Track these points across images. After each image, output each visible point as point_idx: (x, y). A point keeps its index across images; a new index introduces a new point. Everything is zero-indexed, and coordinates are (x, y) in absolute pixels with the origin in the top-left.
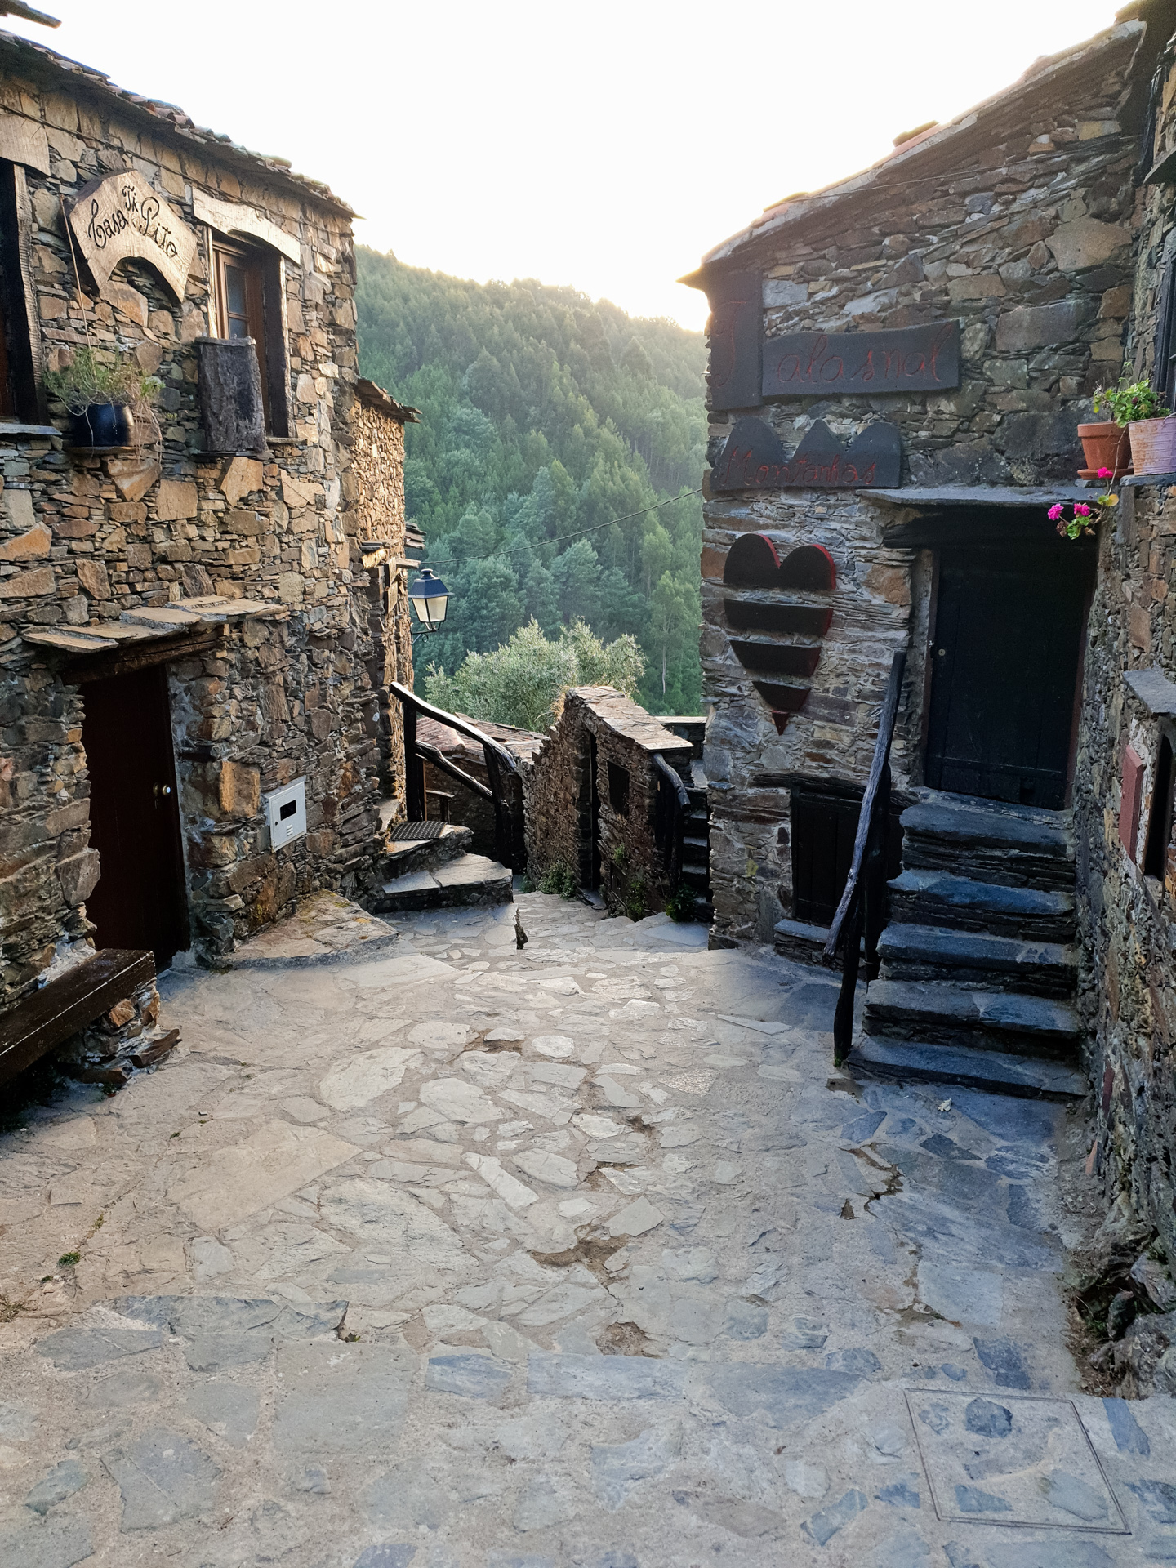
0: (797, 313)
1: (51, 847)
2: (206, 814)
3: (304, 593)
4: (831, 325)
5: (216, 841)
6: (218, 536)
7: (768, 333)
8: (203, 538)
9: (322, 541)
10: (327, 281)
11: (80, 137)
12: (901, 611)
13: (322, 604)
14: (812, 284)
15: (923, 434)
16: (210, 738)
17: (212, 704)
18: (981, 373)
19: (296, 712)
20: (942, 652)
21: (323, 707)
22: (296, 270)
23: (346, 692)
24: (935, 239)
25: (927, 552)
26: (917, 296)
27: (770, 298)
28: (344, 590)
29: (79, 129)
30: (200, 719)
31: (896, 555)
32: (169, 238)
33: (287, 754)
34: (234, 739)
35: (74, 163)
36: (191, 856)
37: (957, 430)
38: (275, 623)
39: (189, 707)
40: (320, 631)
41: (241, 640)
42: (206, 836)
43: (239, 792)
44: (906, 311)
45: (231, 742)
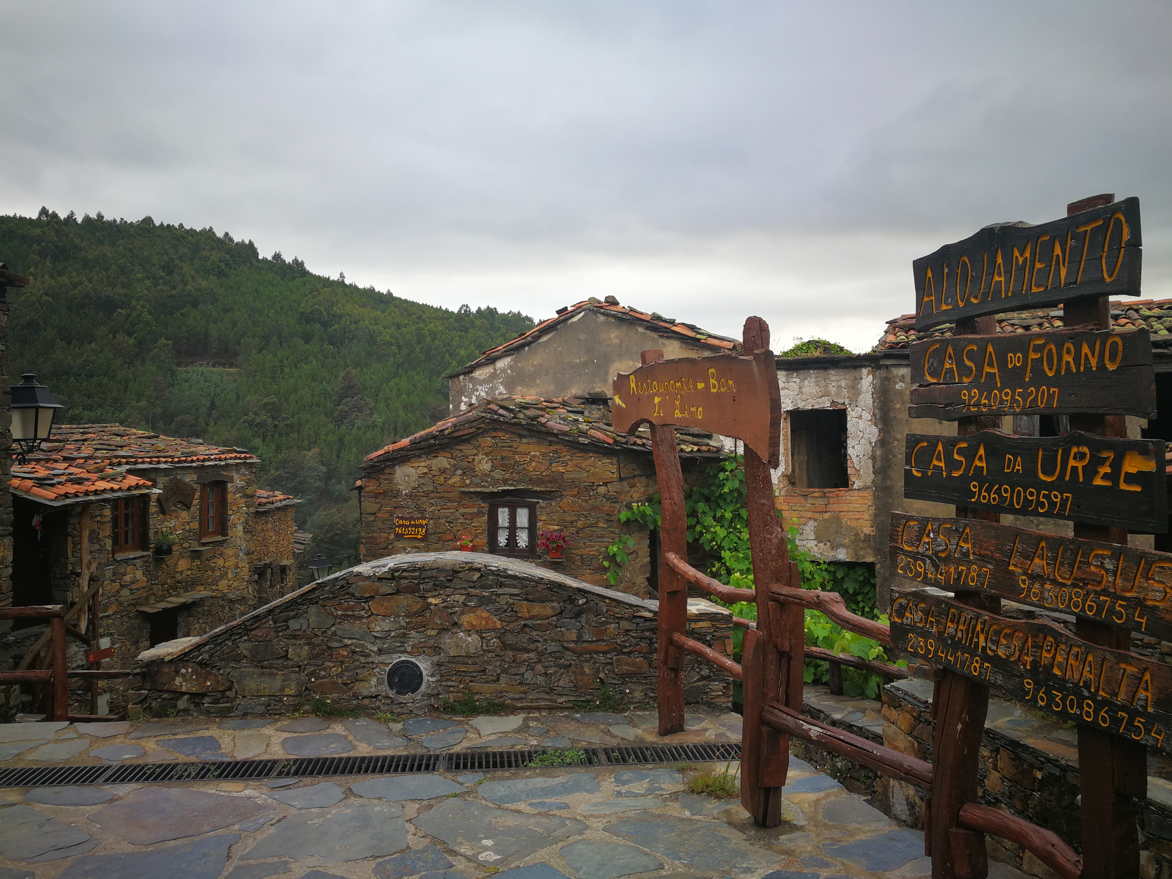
3: (228, 586)
6: (197, 573)
8: (192, 574)
9: (237, 567)
10: (244, 483)
13: (236, 589)
17: (191, 625)
22: (232, 484)
28: (245, 583)
32: (188, 492)
38: (216, 598)
40: (234, 598)
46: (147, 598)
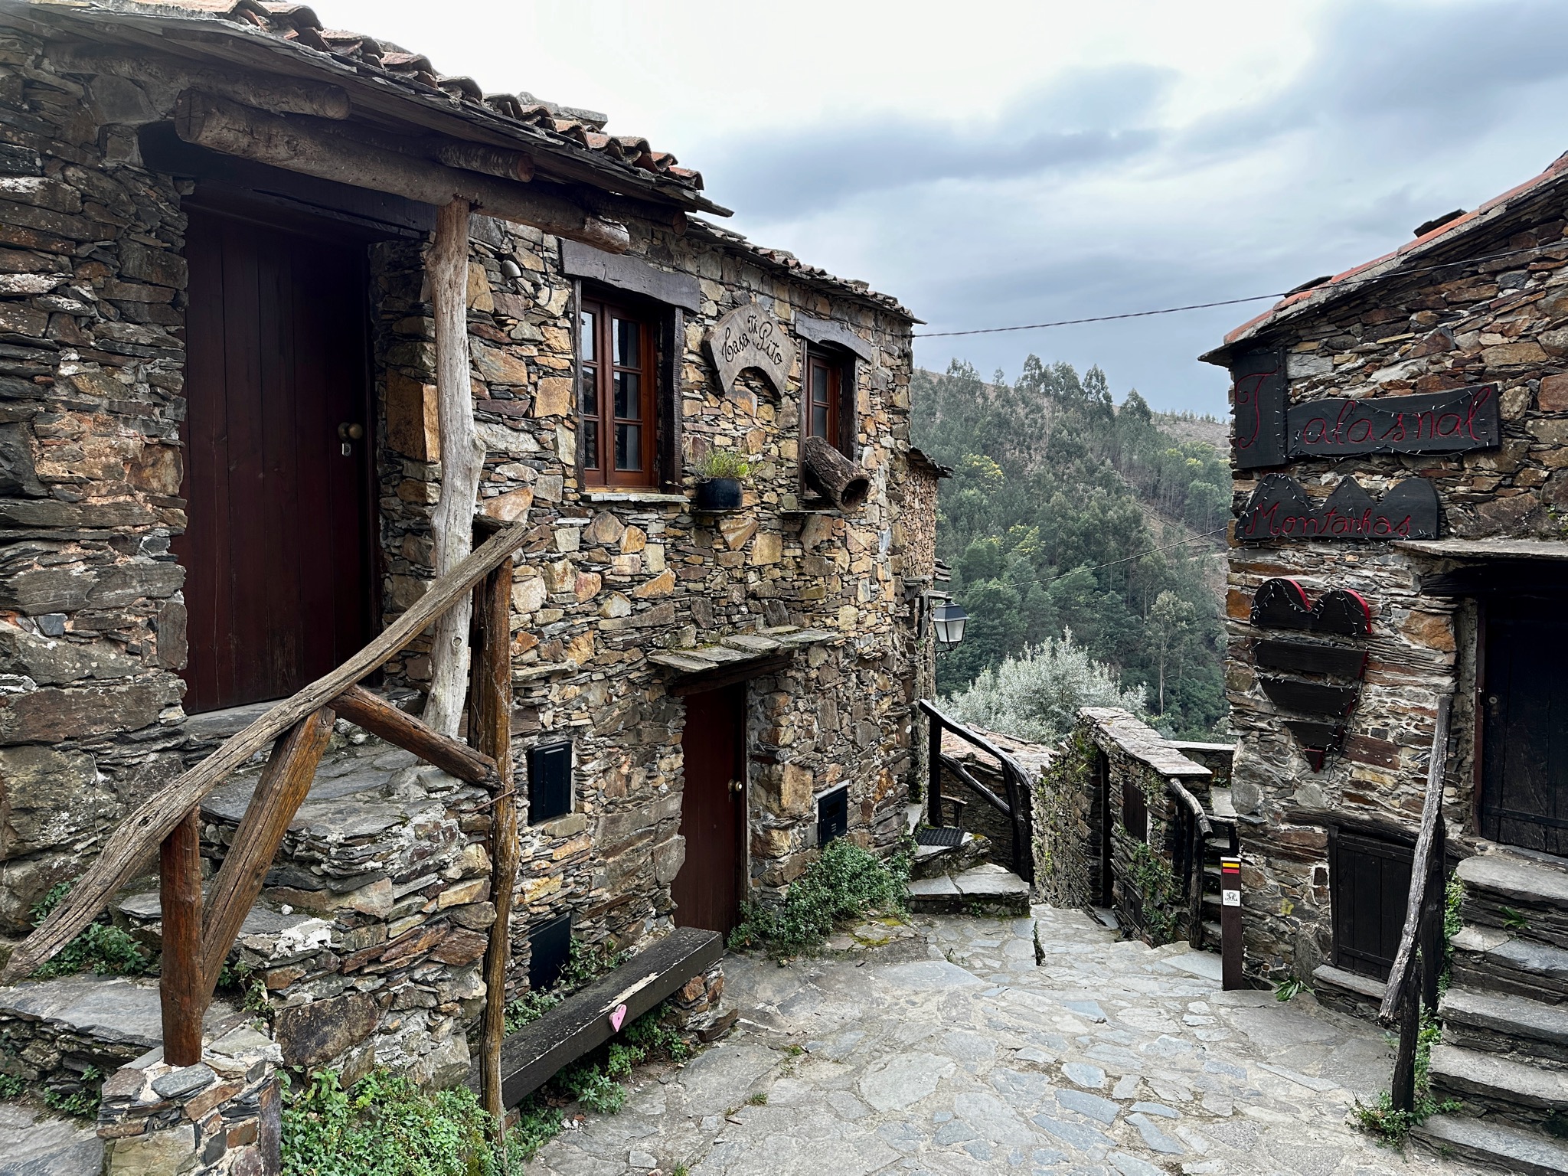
0: (1321, 382)
1: (650, 832)
2: (768, 809)
3: (858, 623)
4: (1357, 392)
5: (775, 834)
6: (795, 577)
7: (1293, 400)
8: (784, 579)
9: (874, 579)
10: (890, 374)
11: (722, 284)
12: (1445, 657)
13: (871, 631)
14: (1337, 357)
15: (1461, 489)
16: (777, 744)
17: (779, 715)
18: (1524, 432)
19: (844, 722)
20: (1493, 700)
21: (866, 719)
22: (867, 366)
23: (885, 707)
24: (1465, 313)
25: (1470, 600)
26: (1449, 363)
27: (1294, 370)
28: (889, 620)
29: (722, 278)
30: (770, 727)
31: (1437, 603)
32: (777, 350)
33: (836, 760)
34: (795, 745)
35: (716, 303)
36: (752, 846)
37: (1500, 485)
38: (834, 648)
39: (762, 717)
40: (866, 654)
41: (807, 661)
42: (767, 829)
43: (796, 791)
44: (1437, 378)
45: (793, 748)
46: (676, 631)
